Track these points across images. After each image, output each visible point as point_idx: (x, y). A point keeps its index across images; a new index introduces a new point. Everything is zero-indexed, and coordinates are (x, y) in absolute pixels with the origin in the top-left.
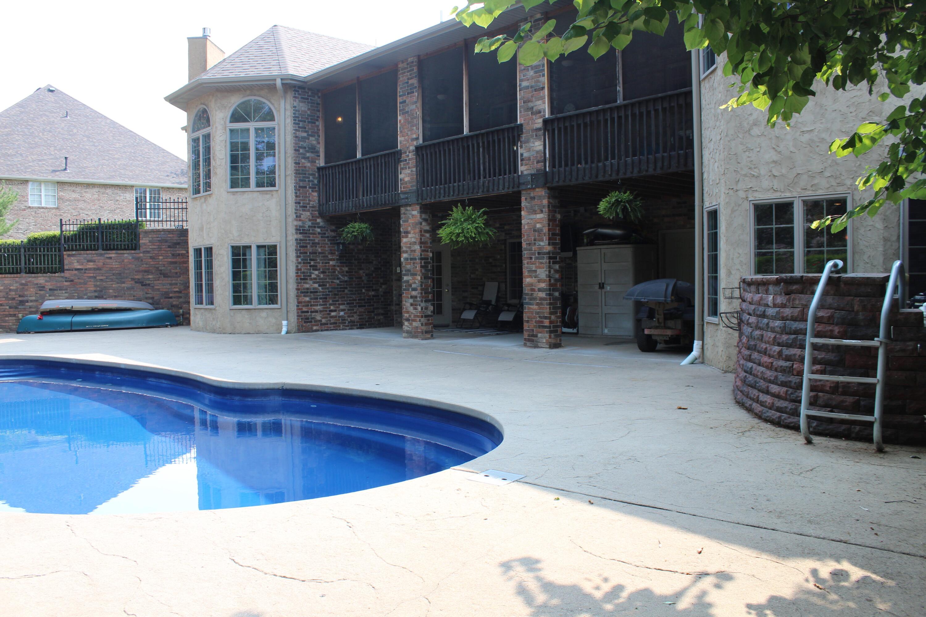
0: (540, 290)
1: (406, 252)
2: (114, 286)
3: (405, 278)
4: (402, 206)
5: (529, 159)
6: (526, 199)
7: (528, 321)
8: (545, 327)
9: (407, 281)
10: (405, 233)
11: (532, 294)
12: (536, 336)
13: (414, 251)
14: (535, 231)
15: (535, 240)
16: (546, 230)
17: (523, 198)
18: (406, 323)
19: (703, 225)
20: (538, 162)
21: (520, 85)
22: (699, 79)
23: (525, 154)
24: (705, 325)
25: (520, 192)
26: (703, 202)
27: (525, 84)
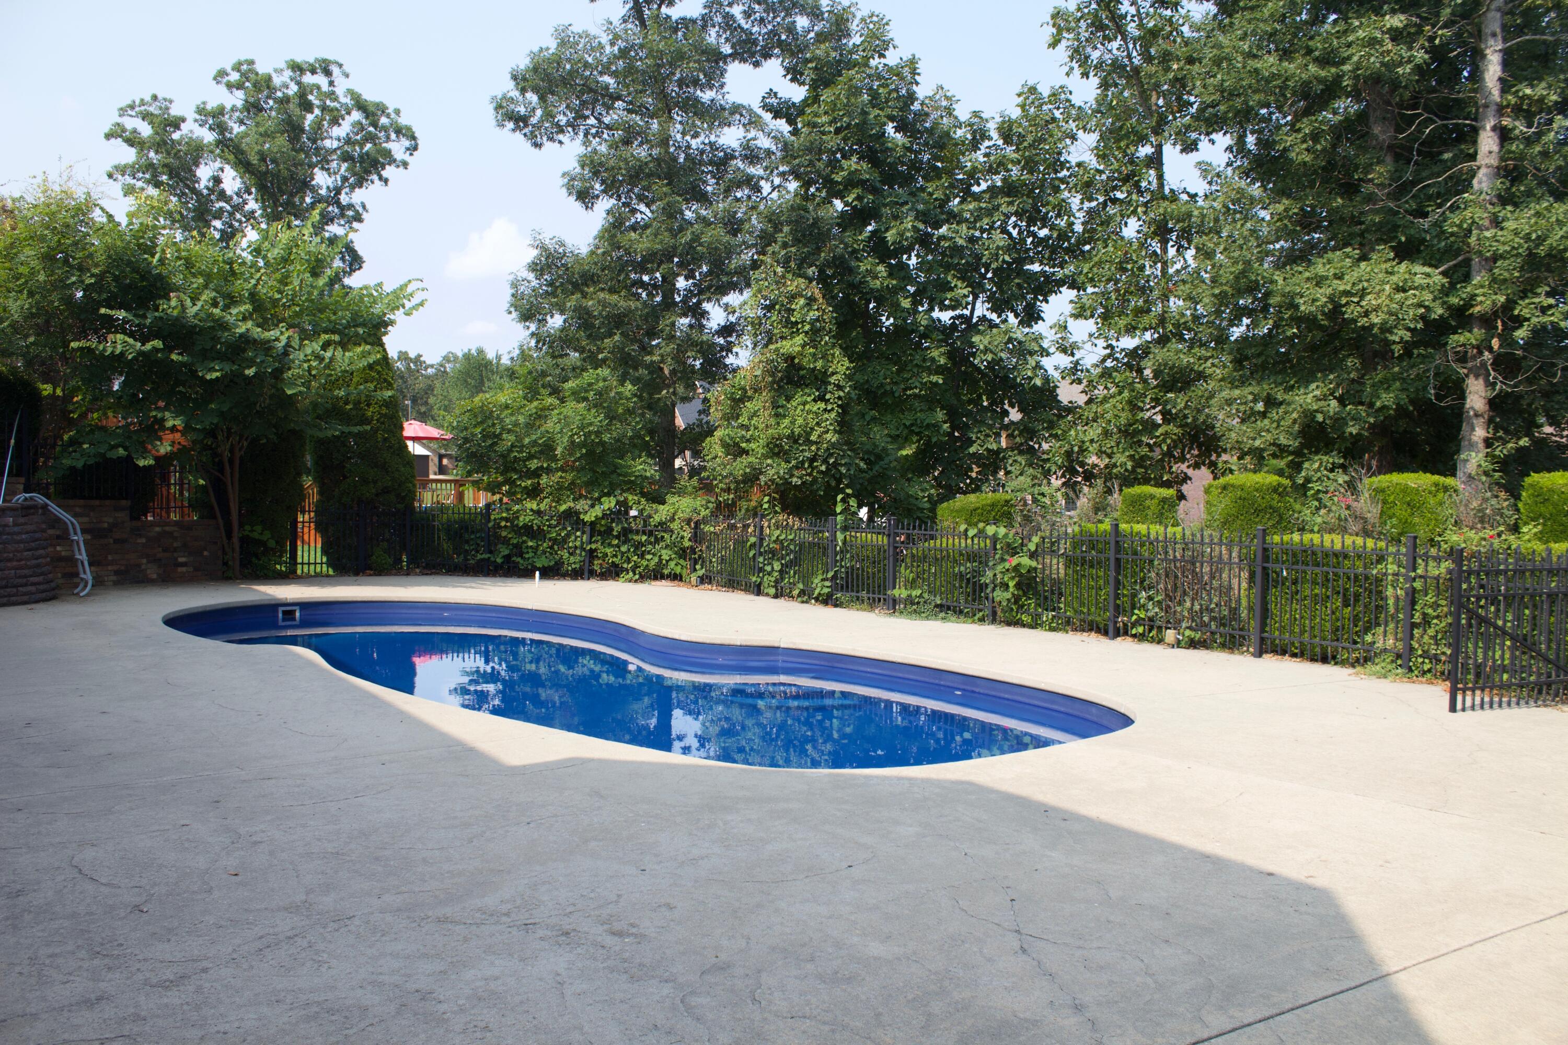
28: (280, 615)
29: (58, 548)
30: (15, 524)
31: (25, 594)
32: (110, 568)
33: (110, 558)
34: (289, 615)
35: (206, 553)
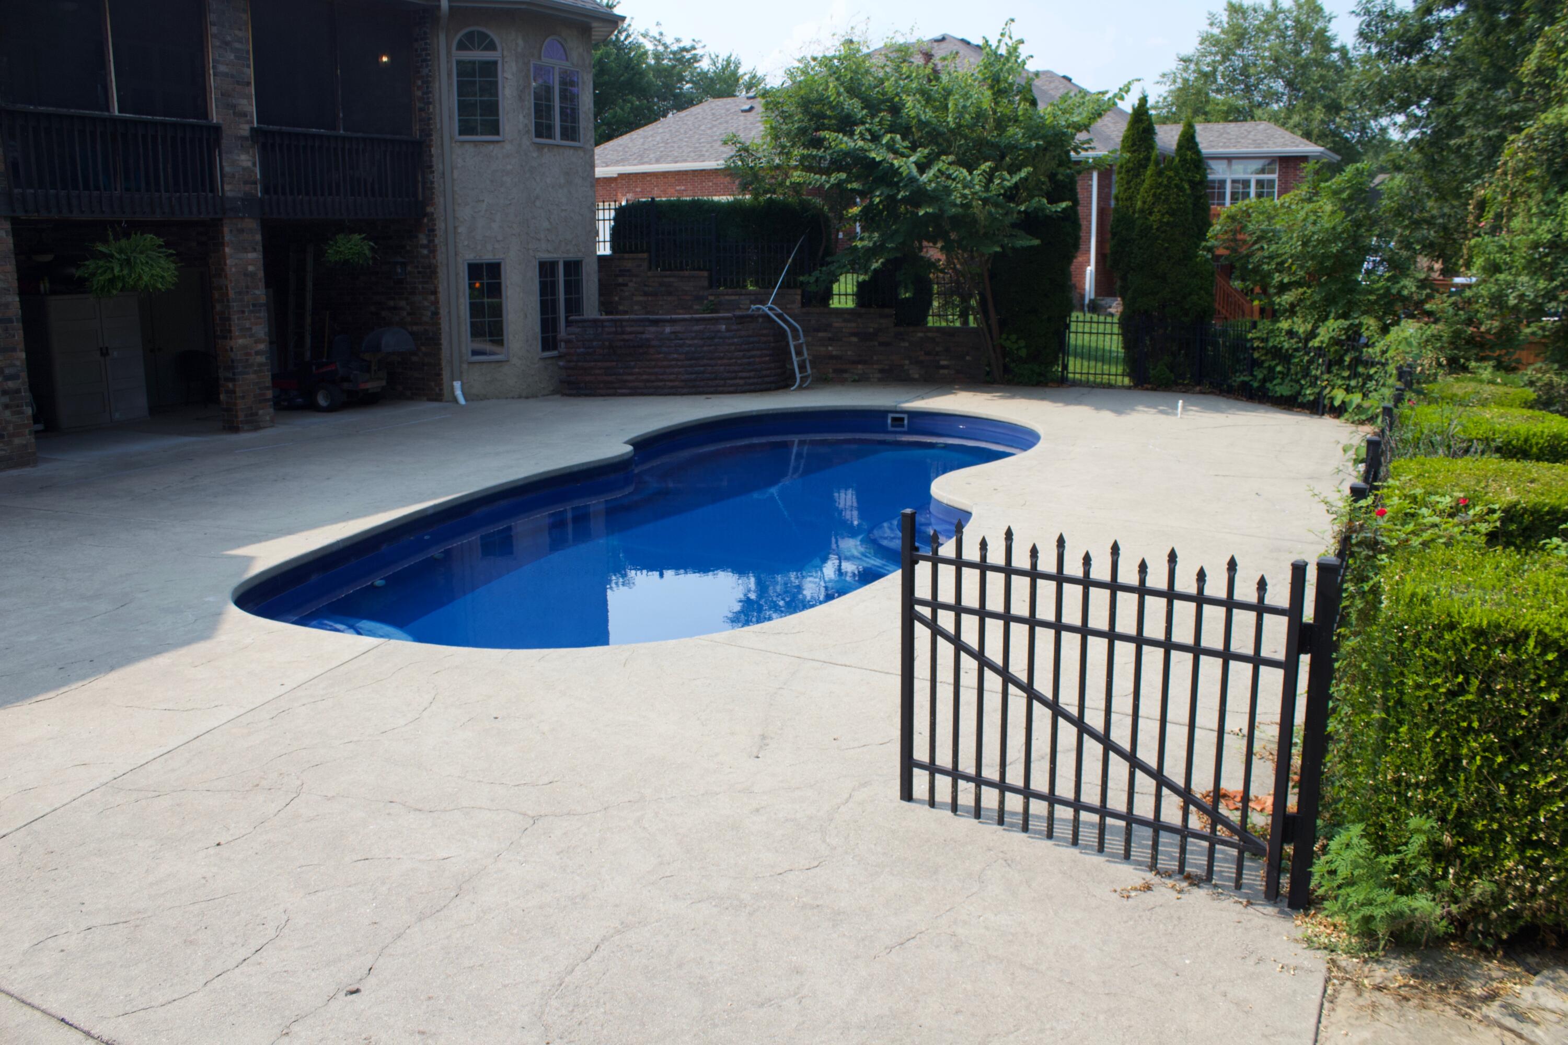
0: (258, 353)
5: (233, 176)
6: (231, 231)
7: (243, 397)
8: (268, 399)
11: (247, 360)
12: (257, 414)
14: (246, 275)
15: (247, 287)
16: (261, 274)
17: (226, 230)
19: (457, 274)
20: (246, 183)
21: (214, 67)
22: (451, 138)
23: (227, 169)
24: (465, 366)
25: (221, 220)
26: (456, 254)
27: (222, 68)
28: (889, 421)
29: (830, 348)
30: (728, 330)
31: (731, 386)
32: (875, 367)
33: (875, 358)
34: (898, 421)
35: (968, 358)
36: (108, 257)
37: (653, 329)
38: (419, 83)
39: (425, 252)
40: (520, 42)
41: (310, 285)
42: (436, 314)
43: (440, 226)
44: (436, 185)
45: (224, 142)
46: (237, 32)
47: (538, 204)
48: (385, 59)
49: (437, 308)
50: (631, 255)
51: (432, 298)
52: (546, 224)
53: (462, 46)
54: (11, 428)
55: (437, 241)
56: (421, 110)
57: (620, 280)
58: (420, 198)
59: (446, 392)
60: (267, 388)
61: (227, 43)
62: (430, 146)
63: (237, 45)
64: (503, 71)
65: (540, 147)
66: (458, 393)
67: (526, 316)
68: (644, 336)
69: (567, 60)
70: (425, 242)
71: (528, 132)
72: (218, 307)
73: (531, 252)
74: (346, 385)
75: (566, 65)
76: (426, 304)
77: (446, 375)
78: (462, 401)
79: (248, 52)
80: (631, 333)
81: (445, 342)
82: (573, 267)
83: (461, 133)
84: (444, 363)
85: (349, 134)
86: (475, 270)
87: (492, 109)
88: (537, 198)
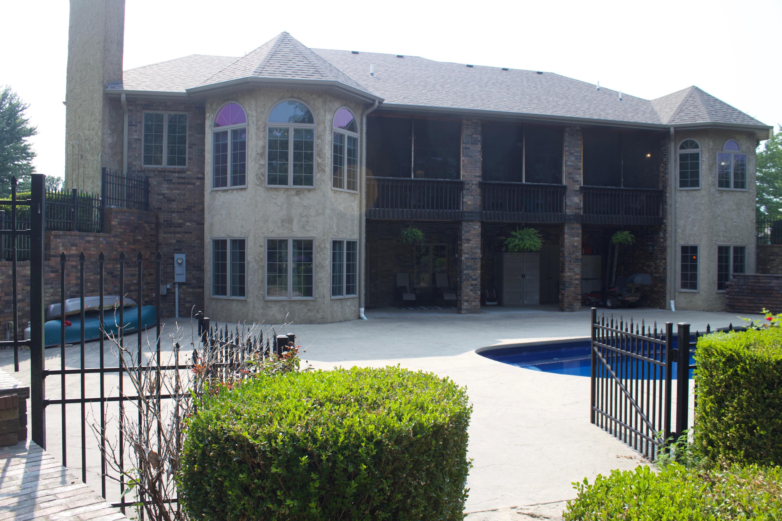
0: (576, 279)
1: (468, 253)
2: (91, 277)
3: (465, 272)
4: (464, 221)
5: (571, 206)
6: (568, 228)
7: (567, 297)
8: (579, 300)
9: (468, 274)
10: (466, 240)
11: (571, 282)
12: (573, 305)
13: (476, 253)
14: (573, 246)
15: (573, 252)
16: (580, 246)
17: (566, 228)
18: (466, 304)
19: (675, 251)
20: (576, 209)
21: (565, 163)
22: (675, 189)
23: (568, 203)
24: (677, 294)
25: (564, 224)
26: (676, 242)
27: (569, 163)
36: (516, 237)
37: (776, 281)
38: (662, 165)
39: (662, 240)
40: (711, 143)
41: (616, 254)
42: (665, 269)
43: (669, 229)
44: (668, 210)
45: (568, 193)
46: (576, 149)
47: (719, 218)
48: (649, 155)
49: (666, 266)
50: (778, 245)
51: (664, 261)
52: (723, 229)
53: (682, 147)
54: (472, 298)
55: (667, 235)
56: (663, 177)
57: (772, 258)
58: (661, 216)
59: (667, 305)
60: (579, 295)
61: (572, 153)
62: (666, 193)
63: (576, 154)
64: (702, 157)
65: (721, 192)
66: (673, 306)
67: (709, 272)
68: (771, 285)
69: (739, 150)
70: (662, 236)
71: (714, 185)
72: (561, 259)
73: (714, 242)
74: (620, 298)
75: (738, 152)
76: (661, 264)
77: (668, 297)
78: (673, 309)
79: (581, 156)
80: (763, 283)
81: (668, 282)
82: (740, 251)
83: (680, 187)
84: (667, 292)
85: (626, 188)
86: (685, 249)
87: (696, 174)
88: (719, 216)
